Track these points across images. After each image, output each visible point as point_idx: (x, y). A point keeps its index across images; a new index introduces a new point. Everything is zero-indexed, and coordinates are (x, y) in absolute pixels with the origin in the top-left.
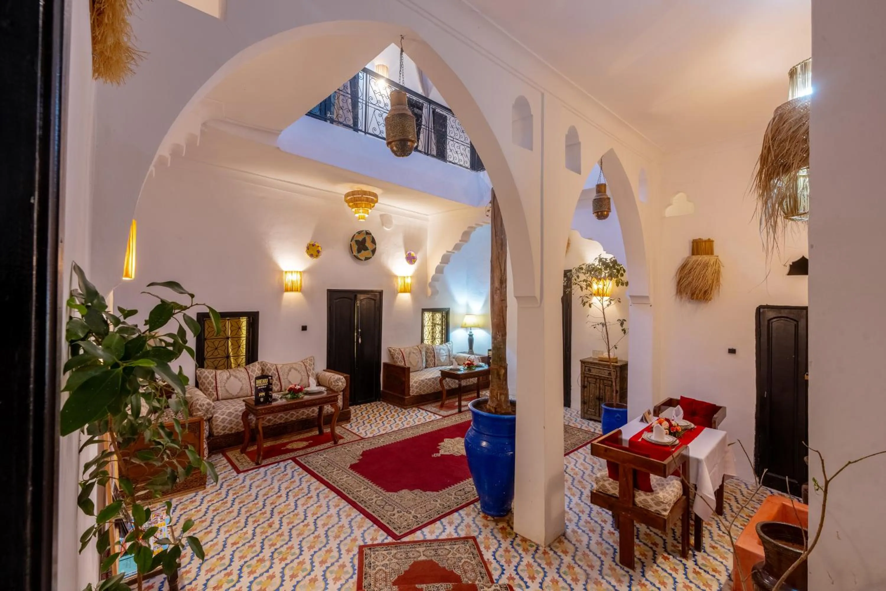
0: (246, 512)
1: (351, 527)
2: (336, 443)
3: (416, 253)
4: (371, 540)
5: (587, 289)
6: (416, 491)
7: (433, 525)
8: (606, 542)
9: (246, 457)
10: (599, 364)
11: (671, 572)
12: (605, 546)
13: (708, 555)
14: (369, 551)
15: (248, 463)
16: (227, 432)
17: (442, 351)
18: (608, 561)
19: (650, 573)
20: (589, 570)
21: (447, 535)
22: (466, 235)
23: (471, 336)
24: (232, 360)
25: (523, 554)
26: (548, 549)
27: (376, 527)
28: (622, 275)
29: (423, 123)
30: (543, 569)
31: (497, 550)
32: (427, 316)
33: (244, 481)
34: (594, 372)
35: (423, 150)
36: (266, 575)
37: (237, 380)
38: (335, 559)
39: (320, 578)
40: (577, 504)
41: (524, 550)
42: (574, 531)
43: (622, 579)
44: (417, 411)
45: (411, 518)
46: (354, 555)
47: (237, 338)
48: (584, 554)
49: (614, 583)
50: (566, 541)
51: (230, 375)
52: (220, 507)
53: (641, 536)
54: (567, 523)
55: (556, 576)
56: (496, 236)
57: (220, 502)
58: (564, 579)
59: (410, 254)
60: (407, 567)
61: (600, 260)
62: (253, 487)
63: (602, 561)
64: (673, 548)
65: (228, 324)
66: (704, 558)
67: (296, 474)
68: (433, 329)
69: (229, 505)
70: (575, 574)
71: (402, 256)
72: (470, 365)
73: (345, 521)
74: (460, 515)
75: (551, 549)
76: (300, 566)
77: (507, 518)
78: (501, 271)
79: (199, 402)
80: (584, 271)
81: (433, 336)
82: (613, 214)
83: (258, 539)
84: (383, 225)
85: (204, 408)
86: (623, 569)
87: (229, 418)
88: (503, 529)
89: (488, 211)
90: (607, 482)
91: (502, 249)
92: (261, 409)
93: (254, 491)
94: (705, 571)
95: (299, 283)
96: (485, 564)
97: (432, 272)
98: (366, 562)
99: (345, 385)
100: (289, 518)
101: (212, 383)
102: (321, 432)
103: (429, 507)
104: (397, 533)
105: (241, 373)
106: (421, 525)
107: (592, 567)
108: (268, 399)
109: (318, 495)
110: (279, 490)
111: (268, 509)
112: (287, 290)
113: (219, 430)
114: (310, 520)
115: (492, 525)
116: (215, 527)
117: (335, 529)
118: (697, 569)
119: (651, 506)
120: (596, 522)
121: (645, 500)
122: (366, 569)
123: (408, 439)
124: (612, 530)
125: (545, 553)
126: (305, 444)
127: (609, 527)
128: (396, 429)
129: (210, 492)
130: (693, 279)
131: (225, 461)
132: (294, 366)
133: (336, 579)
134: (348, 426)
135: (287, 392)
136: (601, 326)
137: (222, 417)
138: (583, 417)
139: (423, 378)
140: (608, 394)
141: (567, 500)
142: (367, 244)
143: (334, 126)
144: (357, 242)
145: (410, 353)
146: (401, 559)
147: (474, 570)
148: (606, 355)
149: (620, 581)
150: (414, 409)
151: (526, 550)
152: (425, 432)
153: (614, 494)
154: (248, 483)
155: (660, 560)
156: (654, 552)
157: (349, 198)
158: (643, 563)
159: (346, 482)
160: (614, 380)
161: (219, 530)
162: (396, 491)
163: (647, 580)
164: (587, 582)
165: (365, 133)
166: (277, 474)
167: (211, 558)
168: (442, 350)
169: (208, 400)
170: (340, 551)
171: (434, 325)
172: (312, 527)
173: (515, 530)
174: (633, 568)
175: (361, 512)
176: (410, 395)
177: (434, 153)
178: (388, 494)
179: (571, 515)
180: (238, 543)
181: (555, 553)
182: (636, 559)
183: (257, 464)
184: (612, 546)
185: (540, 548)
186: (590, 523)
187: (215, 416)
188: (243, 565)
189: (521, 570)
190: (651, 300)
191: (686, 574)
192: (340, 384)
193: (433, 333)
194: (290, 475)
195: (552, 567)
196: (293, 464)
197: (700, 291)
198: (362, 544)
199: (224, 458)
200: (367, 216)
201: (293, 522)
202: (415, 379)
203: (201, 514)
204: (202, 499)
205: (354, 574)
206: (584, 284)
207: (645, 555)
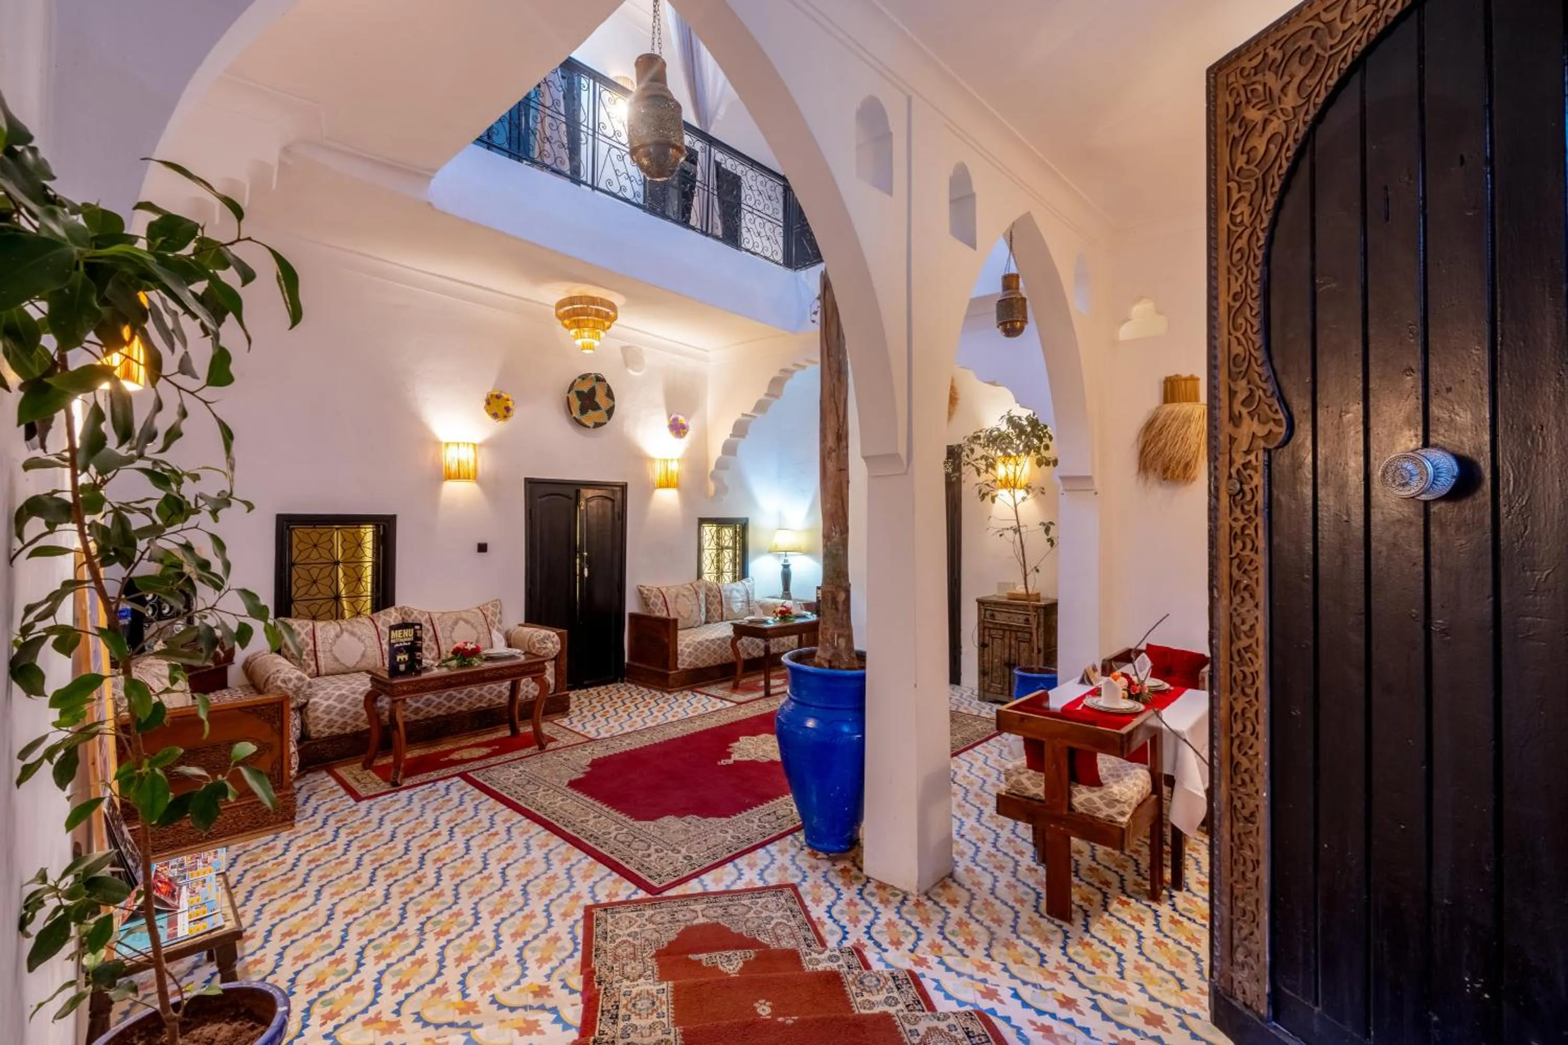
0: (373, 861)
1: (570, 877)
2: (542, 747)
3: (688, 418)
4: (608, 896)
5: (987, 471)
6: (689, 818)
7: (719, 870)
8: (1024, 884)
9: (372, 774)
10: (1010, 605)
11: (1132, 923)
12: (1021, 889)
13: (1195, 895)
14: (603, 914)
15: (378, 785)
16: (336, 730)
17: (735, 594)
18: (1026, 913)
19: (1098, 926)
20: (994, 927)
21: (746, 884)
22: (777, 385)
23: (786, 567)
24: (345, 604)
25: (881, 908)
26: (923, 899)
27: (615, 876)
28: (1047, 447)
29: (699, 177)
30: (916, 928)
31: (834, 904)
32: (709, 531)
33: (368, 813)
34: (1001, 618)
35: (699, 226)
36: (410, 959)
37: (356, 639)
38: (541, 929)
39: (513, 960)
40: (973, 828)
41: (881, 902)
42: (968, 870)
43: (1051, 937)
44: (690, 696)
45: (681, 859)
46: (576, 921)
47: (355, 563)
48: (986, 903)
49: (1036, 943)
50: (954, 885)
51: (342, 630)
52: (322, 855)
53: (1082, 872)
54: (957, 858)
55: (939, 939)
56: (828, 355)
57: (322, 848)
58: (951, 943)
59: (676, 420)
60: (673, 936)
61: (1011, 421)
62: (387, 820)
63: (1017, 913)
64: (1136, 888)
65: (337, 537)
66: (1186, 900)
67: (467, 798)
68: (718, 555)
69: (340, 851)
70: (970, 933)
71: (662, 422)
72: (785, 614)
73: (558, 869)
74: (768, 852)
75: (929, 899)
76: (475, 942)
77: (852, 854)
78: (838, 417)
79: (282, 676)
80: (982, 441)
81: (718, 568)
82: (1031, 328)
83: (395, 903)
84: (627, 365)
85: (291, 686)
86: (1053, 922)
87: (340, 706)
88: (844, 871)
89: (815, 313)
90: (1026, 775)
91: (839, 379)
92: (401, 684)
93: (387, 828)
94: (1189, 919)
95: (472, 464)
96: (812, 925)
97: (715, 452)
98: (598, 930)
99: (558, 647)
100: (454, 867)
101: (307, 645)
102: (515, 731)
103: (711, 842)
104: (655, 883)
105: (364, 627)
106: (698, 869)
107: (999, 922)
108: (414, 665)
109: (509, 830)
110: (436, 825)
111: (415, 855)
112: (449, 477)
113: (320, 727)
114: (494, 868)
115: (825, 865)
116: (311, 888)
117: (542, 881)
118: (1177, 917)
119: (1099, 809)
120: (1006, 854)
121: (1089, 800)
122: (598, 942)
123: (674, 739)
124: (1034, 865)
125: (918, 904)
126: (485, 751)
127: (1028, 860)
128: (654, 724)
129: (303, 833)
130: (1166, 444)
131: (333, 782)
132: (464, 615)
133: (541, 961)
134: (565, 722)
135: (450, 655)
136: (1011, 532)
137: (326, 703)
138: (982, 698)
139: (700, 639)
140: (1025, 655)
141: (956, 824)
142: (597, 399)
143: (535, 171)
144: (580, 394)
145: (677, 597)
146: (663, 924)
147: (793, 936)
148: (1020, 589)
149: (1047, 941)
150: (685, 692)
151: (885, 902)
152: (705, 728)
153: (1037, 795)
154: (375, 815)
155: (1114, 906)
156: (1105, 895)
157: (562, 311)
158: (1085, 912)
159: (561, 808)
160: (1034, 632)
161: (319, 892)
162: (653, 819)
163: (1093, 936)
164: (990, 945)
165: (593, 187)
166: (431, 799)
167: (304, 936)
168: (735, 591)
169: (299, 673)
170: (549, 915)
171: (720, 548)
172: (498, 881)
173: (866, 872)
174: (1068, 919)
175: (588, 853)
176: (677, 669)
177: (719, 232)
178: (637, 824)
179: (962, 845)
180: (357, 911)
181: (936, 903)
182: (1073, 907)
183: (395, 784)
184: (1034, 889)
185: (910, 897)
186: (995, 856)
187: (312, 701)
188: (366, 946)
189: (878, 933)
190: (1097, 485)
191: (1157, 925)
192: (550, 645)
193: (718, 561)
194: (456, 801)
195: (931, 925)
196: (463, 783)
197: (1178, 463)
198: (590, 902)
199: (330, 778)
200: (597, 343)
201: (461, 874)
202: (688, 640)
203: (286, 867)
204: (288, 845)
205: (576, 950)
206: (982, 464)
207: (1088, 900)
